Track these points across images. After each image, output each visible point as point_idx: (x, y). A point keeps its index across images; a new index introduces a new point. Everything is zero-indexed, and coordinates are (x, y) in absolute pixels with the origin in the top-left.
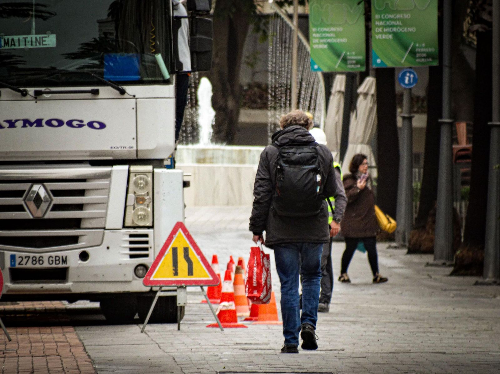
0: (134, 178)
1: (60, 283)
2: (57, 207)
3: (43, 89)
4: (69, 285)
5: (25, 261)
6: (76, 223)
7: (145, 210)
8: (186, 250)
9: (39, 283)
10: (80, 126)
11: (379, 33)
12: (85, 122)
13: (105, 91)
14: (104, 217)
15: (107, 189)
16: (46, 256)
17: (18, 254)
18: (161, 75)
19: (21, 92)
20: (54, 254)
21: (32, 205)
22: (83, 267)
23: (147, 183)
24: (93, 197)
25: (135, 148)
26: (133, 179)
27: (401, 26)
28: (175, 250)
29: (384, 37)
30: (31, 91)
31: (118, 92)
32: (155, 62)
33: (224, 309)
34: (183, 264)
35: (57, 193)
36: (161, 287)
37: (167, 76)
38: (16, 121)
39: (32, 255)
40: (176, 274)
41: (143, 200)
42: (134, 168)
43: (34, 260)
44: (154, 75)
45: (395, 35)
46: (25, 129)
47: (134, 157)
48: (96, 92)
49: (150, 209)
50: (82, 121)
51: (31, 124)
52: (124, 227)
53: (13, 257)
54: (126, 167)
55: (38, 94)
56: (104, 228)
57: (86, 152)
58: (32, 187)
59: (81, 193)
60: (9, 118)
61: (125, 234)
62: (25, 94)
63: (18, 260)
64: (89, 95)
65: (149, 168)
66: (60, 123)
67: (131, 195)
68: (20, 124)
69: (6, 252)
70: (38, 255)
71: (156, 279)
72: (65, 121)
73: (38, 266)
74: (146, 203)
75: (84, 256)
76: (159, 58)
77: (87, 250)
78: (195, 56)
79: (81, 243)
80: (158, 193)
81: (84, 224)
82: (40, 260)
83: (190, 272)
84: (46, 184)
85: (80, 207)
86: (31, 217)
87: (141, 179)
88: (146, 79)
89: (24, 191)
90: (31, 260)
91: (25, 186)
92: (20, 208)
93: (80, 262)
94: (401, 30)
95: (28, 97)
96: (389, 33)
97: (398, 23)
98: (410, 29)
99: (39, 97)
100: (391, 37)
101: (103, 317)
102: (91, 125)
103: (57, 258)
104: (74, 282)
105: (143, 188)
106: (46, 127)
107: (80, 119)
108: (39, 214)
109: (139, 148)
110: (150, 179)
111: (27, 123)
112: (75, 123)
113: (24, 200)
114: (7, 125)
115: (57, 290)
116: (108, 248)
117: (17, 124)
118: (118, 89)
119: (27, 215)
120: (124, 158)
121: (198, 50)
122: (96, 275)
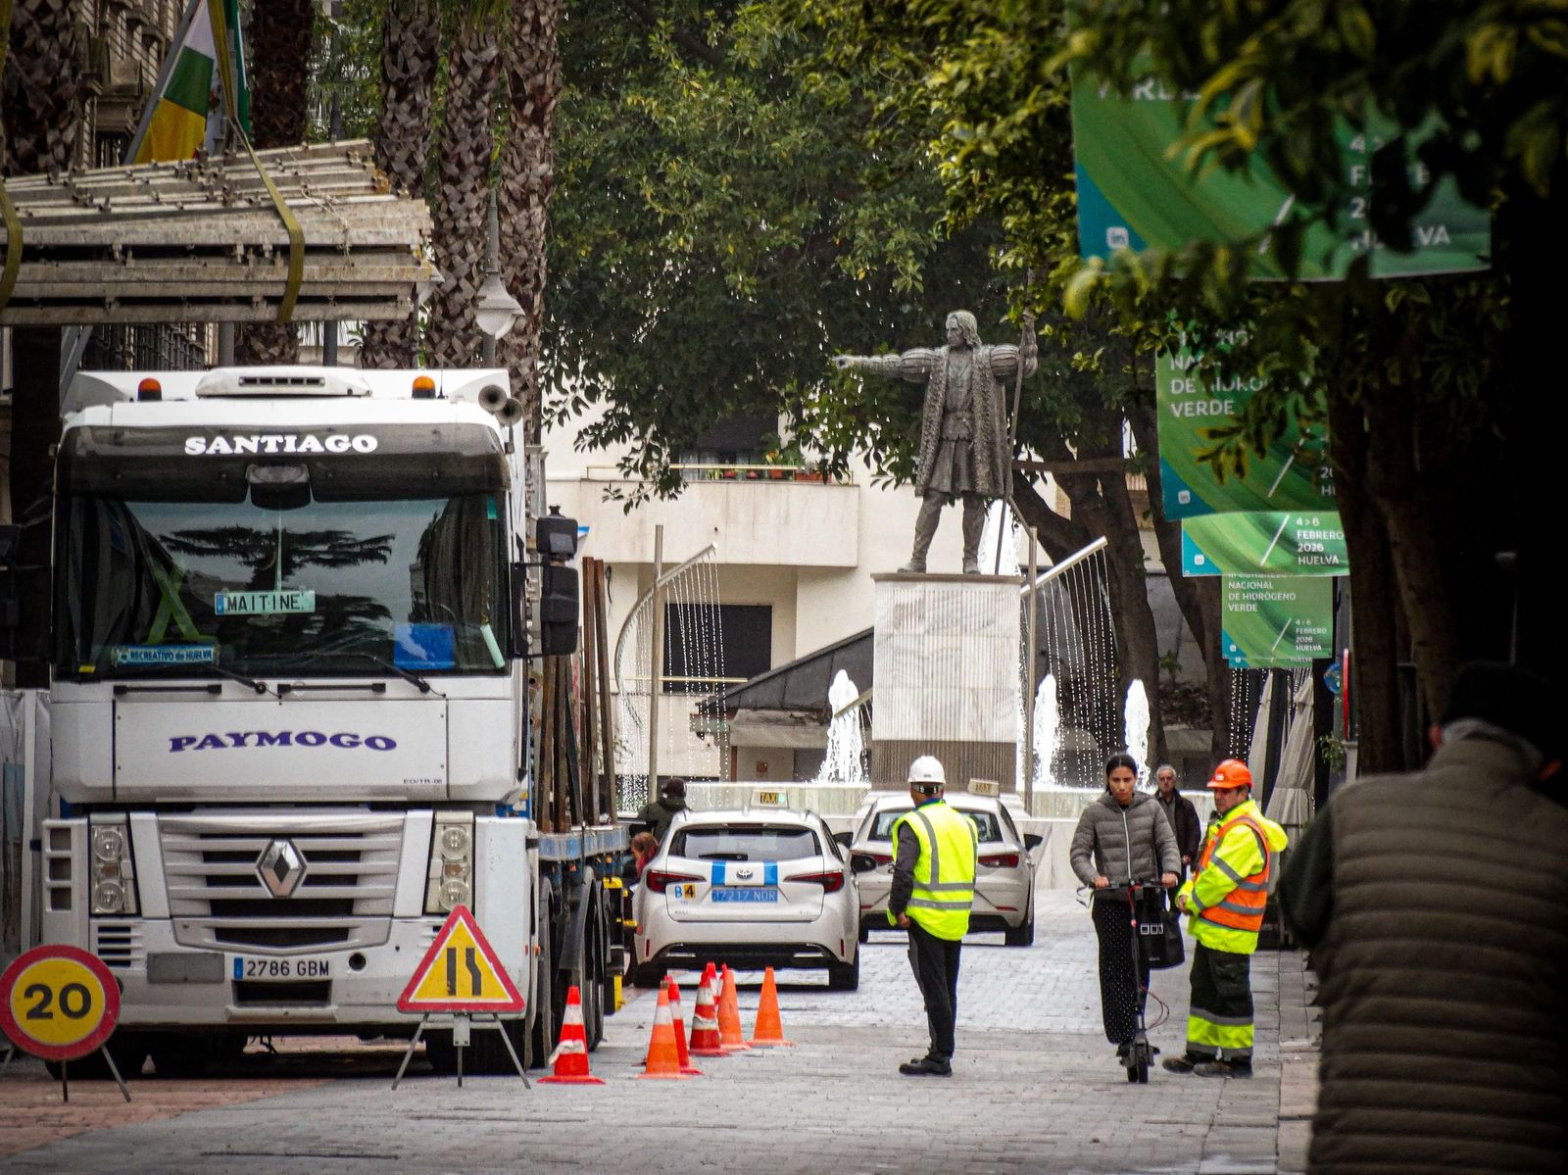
0: (443, 833)
1: (317, 1005)
2: (313, 880)
3: (292, 682)
4: (332, 1010)
5: (258, 968)
6: (345, 907)
7: (460, 886)
8: (470, 952)
9: (282, 1006)
10: (354, 744)
11: (1235, 601)
12: (362, 738)
13: (395, 686)
14: (392, 897)
15: (397, 851)
16: (293, 960)
17: (246, 957)
18: (491, 661)
19: (256, 687)
20: (306, 958)
21: (271, 875)
22: (355, 981)
23: (464, 841)
24: (374, 863)
25: (444, 782)
26: (440, 833)
27: (1271, 591)
28: (451, 952)
29: (1242, 607)
30: (272, 684)
31: (417, 689)
32: (480, 640)
33: (567, 1052)
34: (464, 975)
35: (313, 856)
36: (427, 1015)
37: (500, 662)
38: (247, 735)
39: (269, 959)
40: (452, 991)
41: (458, 869)
42: (442, 816)
43: (274, 967)
44: (479, 661)
45: (1261, 604)
46: (261, 748)
47: (444, 797)
48: (380, 688)
49: (468, 885)
50: (355, 737)
51: (271, 741)
52: (425, 913)
53: (238, 963)
54: (429, 814)
55: (283, 690)
56: (392, 916)
57: (362, 787)
58: (271, 845)
59: (354, 856)
60: (235, 730)
61: (426, 925)
62: (261, 690)
63: (247, 968)
64: (368, 693)
65: (468, 815)
66: (320, 739)
67: (437, 861)
68: (252, 740)
69: (227, 954)
70: (280, 960)
71: (418, 1001)
72: (329, 735)
73: (280, 977)
74: (461, 874)
75: (357, 962)
76: (487, 631)
77: (363, 951)
78: (548, 628)
79: (355, 940)
80: (482, 858)
81: (358, 909)
82: (284, 967)
83: (477, 990)
84: (294, 840)
85: (352, 879)
86: (270, 896)
87: (454, 833)
88: (465, 666)
89: (258, 853)
90: (268, 967)
91: (260, 844)
92: (250, 880)
93: (350, 971)
94: (1271, 596)
95: (267, 695)
96: (1252, 602)
97: (1266, 585)
98: (1286, 596)
99: (284, 696)
100: (1254, 608)
101: (429, 1066)
102: (371, 742)
103: (312, 965)
104: (340, 1005)
105: (458, 848)
106: (295, 745)
107: (354, 732)
108: (284, 890)
109: (451, 782)
110: (469, 834)
111: (264, 738)
112: (344, 740)
113: (259, 867)
114: (230, 741)
115: (312, 1018)
116: (397, 948)
117: (248, 740)
118: (417, 683)
119: (262, 892)
120: (427, 798)
121: (552, 618)
122: (377, 994)
